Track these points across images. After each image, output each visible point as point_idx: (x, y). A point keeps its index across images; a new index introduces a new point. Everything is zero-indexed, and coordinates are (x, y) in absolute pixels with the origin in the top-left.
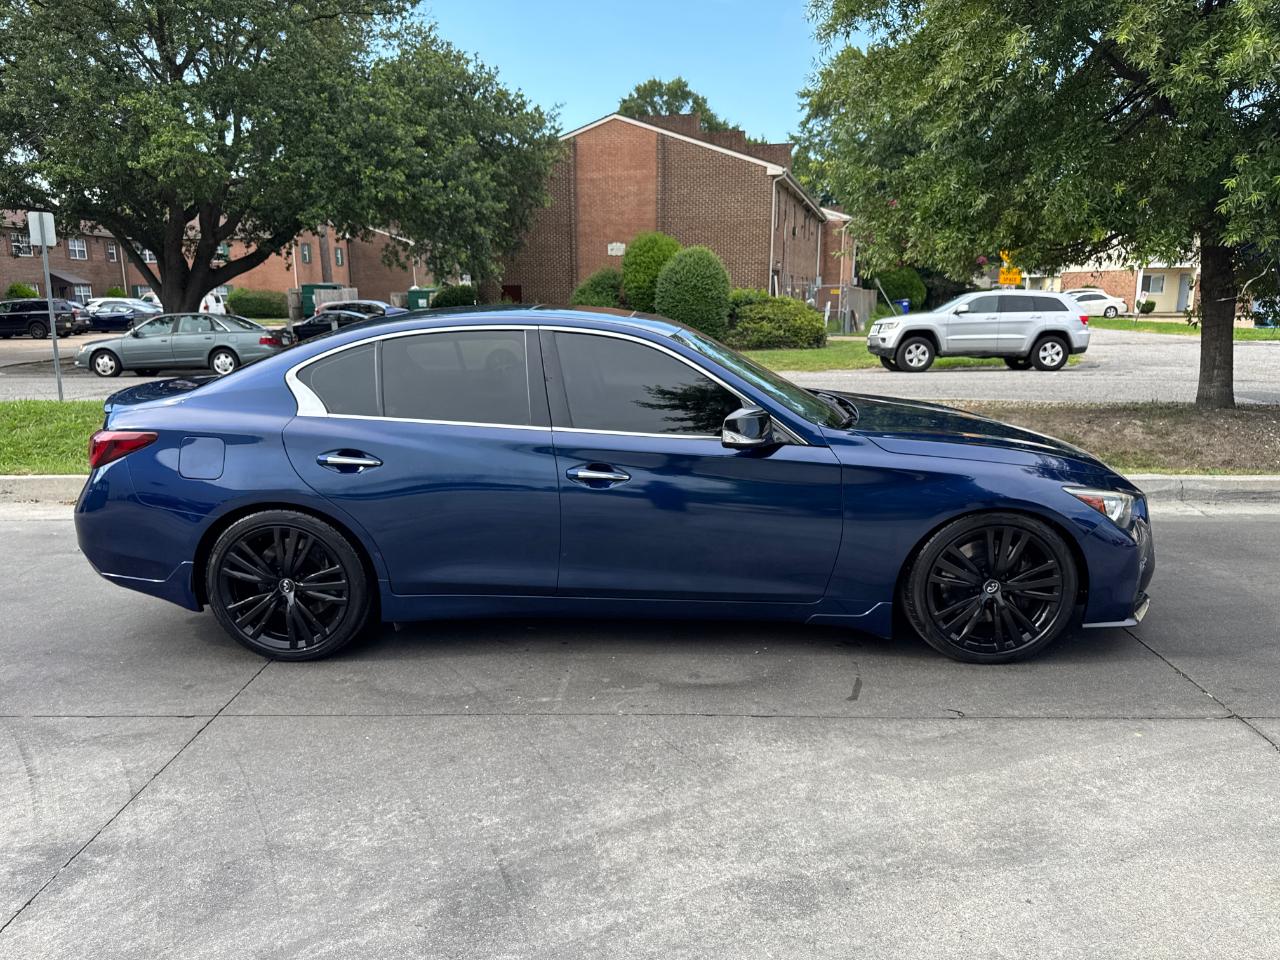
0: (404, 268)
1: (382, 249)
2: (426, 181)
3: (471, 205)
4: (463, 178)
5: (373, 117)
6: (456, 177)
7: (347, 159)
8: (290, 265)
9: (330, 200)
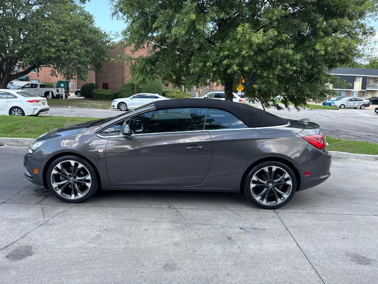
0: (57, 76)
1: (51, 71)
2: (63, 52)
3: (76, 59)
4: (74, 51)
5: (47, 33)
6: (72, 51)
7: (38, 44)
8: (39, 75)
9: (33, 56)
